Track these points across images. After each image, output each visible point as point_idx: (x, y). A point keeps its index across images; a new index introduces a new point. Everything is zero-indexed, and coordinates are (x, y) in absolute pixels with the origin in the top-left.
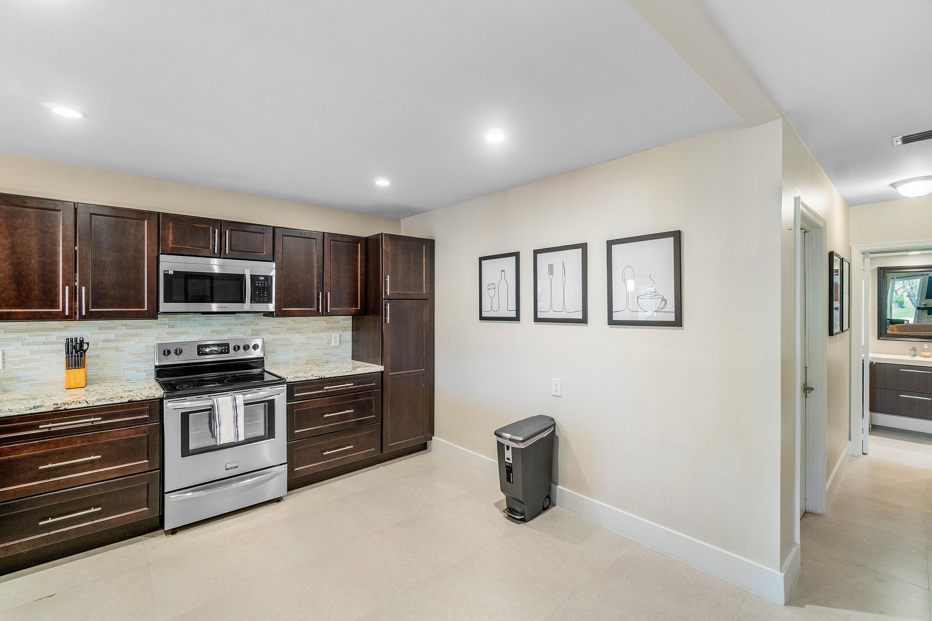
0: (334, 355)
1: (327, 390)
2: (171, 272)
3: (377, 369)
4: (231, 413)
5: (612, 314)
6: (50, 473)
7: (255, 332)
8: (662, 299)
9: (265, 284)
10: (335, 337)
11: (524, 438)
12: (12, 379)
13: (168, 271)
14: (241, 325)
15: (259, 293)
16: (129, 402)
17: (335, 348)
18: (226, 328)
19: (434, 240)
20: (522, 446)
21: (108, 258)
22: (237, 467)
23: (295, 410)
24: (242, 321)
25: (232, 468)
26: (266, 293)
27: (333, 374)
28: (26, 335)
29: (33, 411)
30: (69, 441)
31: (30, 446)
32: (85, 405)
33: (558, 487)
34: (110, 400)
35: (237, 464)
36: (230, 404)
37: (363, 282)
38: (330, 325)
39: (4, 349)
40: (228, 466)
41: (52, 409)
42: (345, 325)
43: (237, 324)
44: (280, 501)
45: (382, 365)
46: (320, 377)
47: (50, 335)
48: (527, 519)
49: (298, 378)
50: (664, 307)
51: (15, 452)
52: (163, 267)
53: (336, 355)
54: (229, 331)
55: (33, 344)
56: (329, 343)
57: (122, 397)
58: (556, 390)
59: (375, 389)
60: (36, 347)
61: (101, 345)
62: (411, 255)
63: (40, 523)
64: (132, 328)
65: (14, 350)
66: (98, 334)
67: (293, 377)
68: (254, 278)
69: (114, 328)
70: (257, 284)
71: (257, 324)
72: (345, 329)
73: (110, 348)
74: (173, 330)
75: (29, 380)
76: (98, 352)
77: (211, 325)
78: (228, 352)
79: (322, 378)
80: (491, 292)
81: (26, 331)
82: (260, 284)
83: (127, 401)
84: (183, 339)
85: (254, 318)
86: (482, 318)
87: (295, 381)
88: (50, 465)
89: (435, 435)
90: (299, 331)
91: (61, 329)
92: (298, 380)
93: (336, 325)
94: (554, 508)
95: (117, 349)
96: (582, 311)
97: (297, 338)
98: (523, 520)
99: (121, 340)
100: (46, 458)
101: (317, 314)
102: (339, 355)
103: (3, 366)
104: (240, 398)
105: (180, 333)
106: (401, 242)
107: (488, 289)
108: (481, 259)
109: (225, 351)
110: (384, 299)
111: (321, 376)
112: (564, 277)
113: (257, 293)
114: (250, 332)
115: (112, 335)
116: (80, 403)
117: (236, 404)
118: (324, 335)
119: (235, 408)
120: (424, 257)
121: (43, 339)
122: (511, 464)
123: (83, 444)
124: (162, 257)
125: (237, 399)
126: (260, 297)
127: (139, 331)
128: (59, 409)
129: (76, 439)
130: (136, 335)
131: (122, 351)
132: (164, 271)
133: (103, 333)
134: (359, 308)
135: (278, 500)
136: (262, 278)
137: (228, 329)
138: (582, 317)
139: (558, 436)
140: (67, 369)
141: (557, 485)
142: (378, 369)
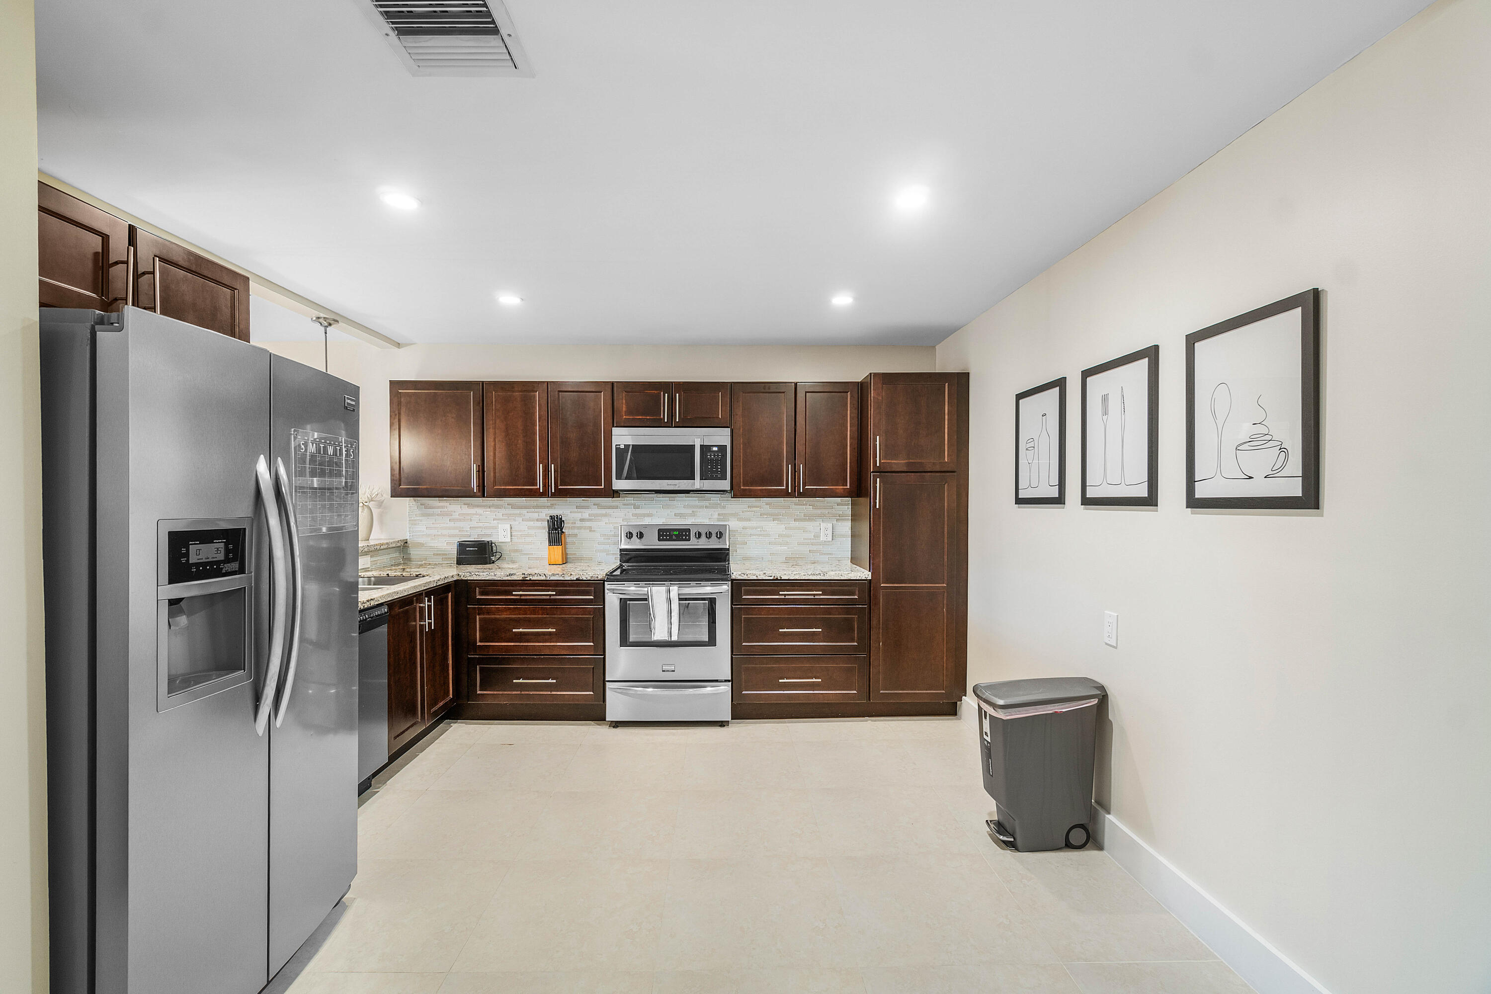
0: (825, 554)
1: (785, 596)
2: (622, 447)
3: (859, 575)
4: (665, 606)
5: (1194, 484)
6: (521, 637)
7: (722, 517)
8: (1280, 449)
9: (718, 455)
10: (824, 529)
11: (1005, 702)
12: (516, 551)
13: (620, 445)
14: (706, 507)
15: (712, 468)
16: (577, 580)
17: (825, 543)
18: (690, 511)
19: (969, 373)
20: (1001, 715)
21: (573, 435)
22: (674, 671)
23: (743, 616)
24: (707, 503)
25: (668, 671)
26: (719, 467)
27: (793, 575)
28: (524, 511)
29: (509, 578)
30: (534, 610)
31: (509, 610)
32: (543, 578)
33: (1110, 817)
34: (563, 576)
35: (674, 668)
36: (664, 595)
37: (855, 448)
38: (819, 511)
39: (512, 523)
40: (665, 668)
41: (521, 579)
42: (841, 513)
43: (701, 507)
44: (724, 726)
45: (870, 571)
46: (774, 577)
47: (541, 512)
48: (1019, 843)
49: (746, 576)
50: (1282, 467)
51: (498, 612)
52: (615, 442)
53: (828, 554)
54: (693, 514)
55: (530, 520)
56: (817, 536)
57: (571, 575)
58: (1109, 634)
59: (858, 605)
60: (531, 523)
61: (578, 524)
62: (922, 402)
63: (514, 681)
64: (603, 507)
65: (517, 525)
66: (575, 512)
67: (740, 573)
68: (705, 449)
69: (587, 507)
70: (709, 456)
71: (724, 507)
72: (840, 518)
73: (585, 528)
74: (638, 511)
75: (528, 554)
76: (576, 531)
77: (674, 507)
78: (689, 540)
79: (777, 579)
80: (1030, 453)
81: (526, 507)
82: (712, 456)
83: (575, 579)
84: (647, 521)
85: (721, 499)
86: (1019, 501)
87: (742, 578)
88: (521, 630)
89: (967, 695)
90: (775, 517)
91: (549, 506)
92: (745, 577)
93: (826, 511)
94: (1095, 853)
95: (590, 529)
96: (1147, 482)
97: (774, 528)
98: (1012, 846)
99: (593, 520)
100: (518, 623)
101: (785, 494)
102: (830, 554)
103: (511, 539)
104: (675, 590)
105: (645, 515)
106: (902, 383)
107: (1027, 449)
108: (1020, 397)
109: (686, 538)
110: (873, 472)
111: (776, 577)
112: (1123, 416)
113: (709, 467)
114: (716, 516)
115: (586, 514)
116: (540, 575)
117: (670, 596)
118: (810, 525)
119: (669, 601)
120: (946, 403)
121: (536, 515)
122: (990, 743)
123: (543, 616)
124: (616, 431)
125: (672, 591)
126: (712, 472)
127: (608, 511)
128: (526, 579)
129: (538, 610)
130: (605, 515)
131: (594, 531)
132: (616, 445)
133: (580, 512)
134: (848, 487)
135: (722, 724)
136: (715, 449)
137: (693, 512)
138: (1148, 495)
139: (1111, 721)
140: (550, 545)
141: (1109, 813)
142: (862, 575)
